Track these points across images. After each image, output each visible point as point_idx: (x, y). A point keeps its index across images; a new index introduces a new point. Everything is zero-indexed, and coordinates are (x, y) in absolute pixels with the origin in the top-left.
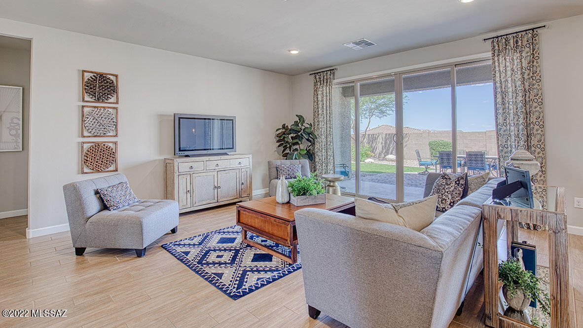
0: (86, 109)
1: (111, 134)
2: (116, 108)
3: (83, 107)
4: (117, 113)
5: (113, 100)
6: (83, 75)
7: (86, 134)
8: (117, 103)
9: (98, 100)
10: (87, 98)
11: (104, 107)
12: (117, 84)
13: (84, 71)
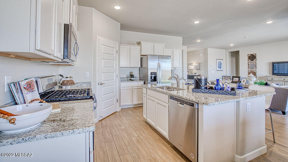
0: (249, 63)
1: (255, 68)
2: (256, 62)
3: (248, 63)
4: (256, 63)
5: (255, 60)
6: (248, 56)
7: (249, 68)
8: (256, 61)
9: (251, 61)
10: (249, 60)
11: (253, 62)
12: (256, 56)
13: (248, 55)
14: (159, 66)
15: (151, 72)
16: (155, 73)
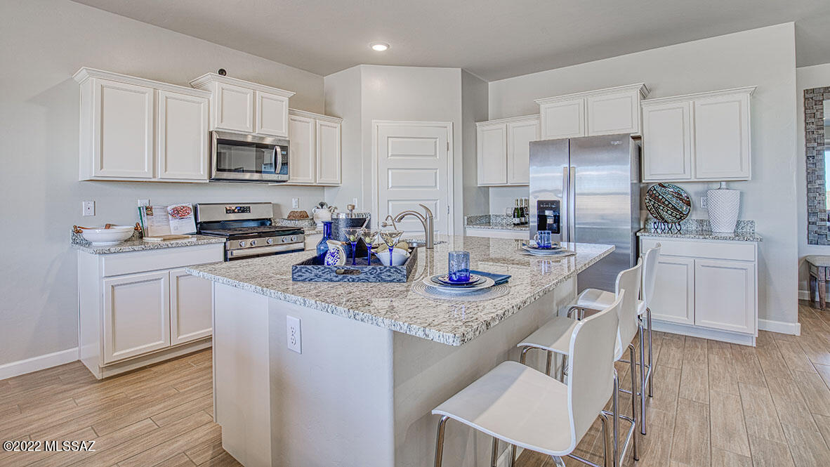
14: (569, 180)
15: (538, 201)
16: (554, 206)
